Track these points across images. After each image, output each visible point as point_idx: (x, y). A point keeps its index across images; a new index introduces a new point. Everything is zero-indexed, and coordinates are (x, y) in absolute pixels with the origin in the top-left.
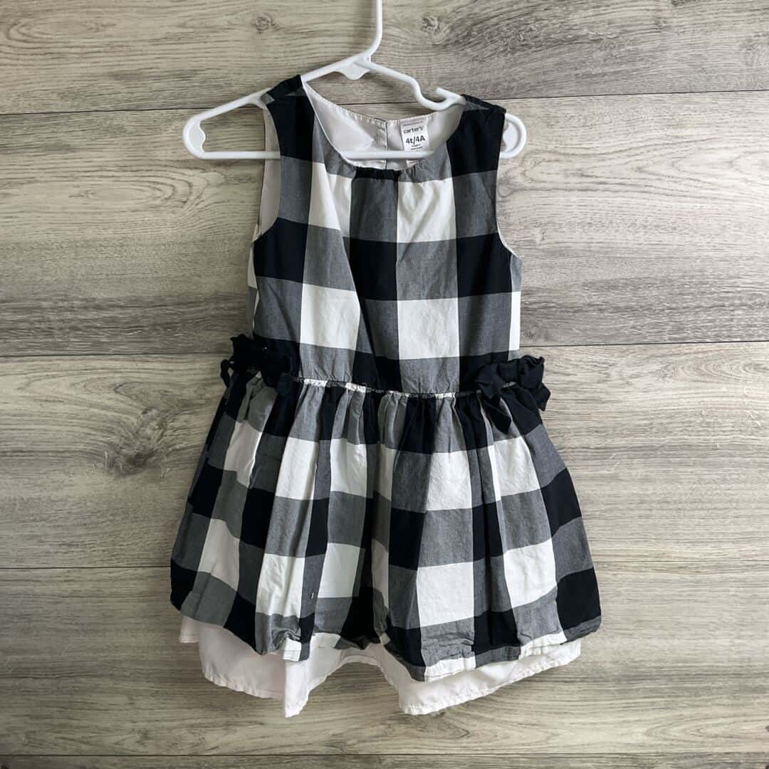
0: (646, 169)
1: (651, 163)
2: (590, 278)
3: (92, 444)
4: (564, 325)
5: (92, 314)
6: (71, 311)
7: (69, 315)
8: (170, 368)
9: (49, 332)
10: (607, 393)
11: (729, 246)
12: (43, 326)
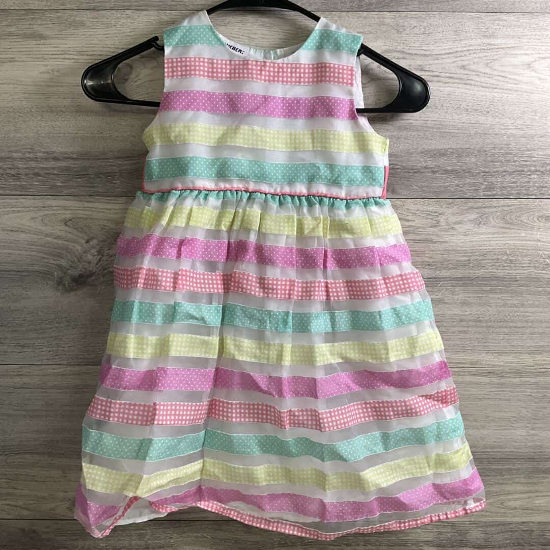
0: (468, 67)
1: (472, 63)
2: (426, 147)
3: (46, 266)
4: (406, 183)
5: (51, 164)
6: (35, 161)
7: (33, 164)
8: (109, 207)
9: (17, 177)
10: (437, 235)
11: (527, 126)
12: (12, 172)
